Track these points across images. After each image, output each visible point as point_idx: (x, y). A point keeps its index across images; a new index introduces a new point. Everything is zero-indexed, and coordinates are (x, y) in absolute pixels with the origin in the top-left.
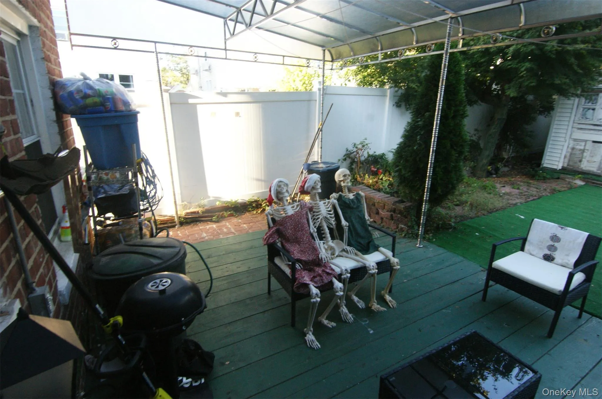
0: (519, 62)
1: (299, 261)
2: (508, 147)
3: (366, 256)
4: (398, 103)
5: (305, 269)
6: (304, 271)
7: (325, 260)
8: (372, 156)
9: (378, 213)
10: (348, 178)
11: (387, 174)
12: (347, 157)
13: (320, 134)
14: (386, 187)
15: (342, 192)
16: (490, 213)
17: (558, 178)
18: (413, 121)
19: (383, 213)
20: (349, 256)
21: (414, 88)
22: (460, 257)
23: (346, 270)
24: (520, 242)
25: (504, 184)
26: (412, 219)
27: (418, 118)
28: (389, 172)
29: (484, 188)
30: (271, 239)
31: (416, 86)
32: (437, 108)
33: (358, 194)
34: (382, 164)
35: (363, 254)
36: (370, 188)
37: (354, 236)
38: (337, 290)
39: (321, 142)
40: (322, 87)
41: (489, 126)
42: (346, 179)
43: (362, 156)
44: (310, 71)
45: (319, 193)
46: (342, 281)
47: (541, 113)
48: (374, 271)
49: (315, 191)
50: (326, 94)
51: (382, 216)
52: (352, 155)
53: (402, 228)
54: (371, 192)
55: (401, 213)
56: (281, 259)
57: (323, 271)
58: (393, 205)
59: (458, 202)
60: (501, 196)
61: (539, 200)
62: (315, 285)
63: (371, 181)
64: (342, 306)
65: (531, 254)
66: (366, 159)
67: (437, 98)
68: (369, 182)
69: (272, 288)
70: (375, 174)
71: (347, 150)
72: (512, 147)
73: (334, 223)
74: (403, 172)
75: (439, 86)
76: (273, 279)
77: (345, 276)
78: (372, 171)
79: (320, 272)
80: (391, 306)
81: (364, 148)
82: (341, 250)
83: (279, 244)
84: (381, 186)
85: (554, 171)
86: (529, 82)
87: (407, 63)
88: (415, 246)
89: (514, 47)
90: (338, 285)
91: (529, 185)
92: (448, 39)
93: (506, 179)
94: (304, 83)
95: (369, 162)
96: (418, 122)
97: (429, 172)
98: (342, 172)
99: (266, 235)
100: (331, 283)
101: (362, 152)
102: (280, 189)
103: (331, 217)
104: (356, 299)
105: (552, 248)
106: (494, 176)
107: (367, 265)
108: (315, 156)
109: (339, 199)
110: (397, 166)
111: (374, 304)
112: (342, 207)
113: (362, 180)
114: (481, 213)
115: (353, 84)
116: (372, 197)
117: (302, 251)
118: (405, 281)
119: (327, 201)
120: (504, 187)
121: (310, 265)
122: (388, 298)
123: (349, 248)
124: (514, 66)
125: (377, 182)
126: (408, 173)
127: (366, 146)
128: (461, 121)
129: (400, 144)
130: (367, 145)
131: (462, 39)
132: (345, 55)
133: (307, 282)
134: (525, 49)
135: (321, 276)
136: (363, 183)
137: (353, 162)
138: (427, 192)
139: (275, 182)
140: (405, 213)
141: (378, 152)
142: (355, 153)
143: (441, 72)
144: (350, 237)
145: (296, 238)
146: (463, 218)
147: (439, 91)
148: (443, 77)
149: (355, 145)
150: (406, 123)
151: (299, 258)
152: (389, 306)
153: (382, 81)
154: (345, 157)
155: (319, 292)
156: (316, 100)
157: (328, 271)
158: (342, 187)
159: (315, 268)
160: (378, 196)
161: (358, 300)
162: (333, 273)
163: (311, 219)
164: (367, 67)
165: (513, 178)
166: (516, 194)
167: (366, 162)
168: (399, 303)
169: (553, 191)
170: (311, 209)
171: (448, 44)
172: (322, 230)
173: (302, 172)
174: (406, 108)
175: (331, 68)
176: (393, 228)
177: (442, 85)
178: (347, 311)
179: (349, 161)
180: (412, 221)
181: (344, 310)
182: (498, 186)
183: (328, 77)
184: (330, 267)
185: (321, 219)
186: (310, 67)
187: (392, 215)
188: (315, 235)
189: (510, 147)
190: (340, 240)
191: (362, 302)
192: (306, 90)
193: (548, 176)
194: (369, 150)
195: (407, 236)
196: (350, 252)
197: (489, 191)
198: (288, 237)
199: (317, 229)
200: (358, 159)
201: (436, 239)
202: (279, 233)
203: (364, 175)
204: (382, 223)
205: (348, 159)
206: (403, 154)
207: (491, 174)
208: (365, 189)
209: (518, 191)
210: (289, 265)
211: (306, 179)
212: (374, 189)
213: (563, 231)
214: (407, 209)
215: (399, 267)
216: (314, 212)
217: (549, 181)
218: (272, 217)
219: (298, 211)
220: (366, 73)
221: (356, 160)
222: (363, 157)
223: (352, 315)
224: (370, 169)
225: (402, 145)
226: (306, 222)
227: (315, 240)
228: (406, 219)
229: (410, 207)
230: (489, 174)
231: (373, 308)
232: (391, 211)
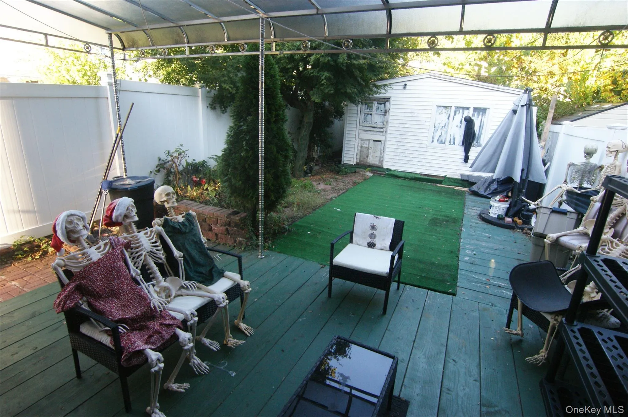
0: (319, 72)
1: (122, 321)
2: (316, 148)
3: (212, 288)
4: (212, 105)
5: (133, 330)
6: (133, 333)
7: (159, 308)
8: (191, 164)
9: (210, 229)
10: (173, 197)
11: (212, 183)
12: (161, 168)
13: (120, 143)
14: (214, 197)
15: (167, 215)
16: (314, 210)
17: (355, 172)
18: (236, 125)
19: (217, 229)
20: (191, 292)
21: (228, 89)
22: (300, 259)
23: (192, 314)
24: (348, 237)
25: (319, 181)
26: (249, 229)
27: (240, 122)
28: (214, 181)
29: (304, 187)
30: (68, 302)
31: (230, 87)
32: (260, 112)
33: (188, 214)
34: (205, 172)
35: (207, 286)
36: (196, 201)
37: (192, 266)
38: (184, 343)
39: (123, 151)
40: (113, 81)
41: (299, 128)
42: (170, 199)
43: (179, 165)
44: (91, 58)
45: (135, 222)
46: (189, 329)
47: (336, 117)
48: (225, 304)
49: (128, 221)
50: (120, 90)
51: (216, 232)
52: (167, 165)
53: (240, 242)
54: (199, 206)
55: (237, 225)
56: (91, 324)
57: (161, 324)
58: (227, 218)
59: (286, 204)
60: (319, 193)
61: (347, 193)
62: (153, 347)
63: (195, 193)
64: (192, 357)
65: (358, 245)
66: (185, 169)
67: (259, 101)
68: (193, 195)
69: (82, 368)
70: (198, 184)
71: (160, 160)
72: (319, 148)
73: (163, 257)
74: (233, 182)
75: (259, 89)
76: (81, 356)
77: (192, 322)
78: (195, 181)
79: (157, 327)
80: (248, 334)
81: (181, 156)
82: (178, 288)
83: (85, 307)
84: (208, 198)
85: (351, 166)
86: (328, 89)
87: (215, 62)
88: (258, 257)
89: (314, 56)
90: (184, 336)
91: (336, 180)
92: (262, 40)
93: (319, 177)
94: (85, 75)
95: (188, 172)
96: (241, 126)
97: (261, 179)
98: (163, 191)
99: (58, 298)
100: (175, 337)
101: (179, 161)
102: (73, 226)
103: (157, 250)
104: (207, 341)
105: (372, 236)
106: (310, 175)
107: (216, 299)
108: (117, 170)
109: (166, 225)
110: (226, 175)
111: (230, 339)
112: (171, 234)
113: (185, 193)
114: (308, 211)
115: (155, 81)
116: (201, 212)
117: (124, 306)
118: (256, 300)
119: (149, 230)
120: (319, 184)
121: (140, 322)
122: (243, 326)
123: (188, 283)
124: (315, 74)
125: (202, 194)
126: (239, 181)
127: (183, 154)
128: (282, 125)
129: (225, 150)
130: (184, 152)
131: (274, 42)
132: (140, 43)
133: (141, 348)
134: (323, 59)
135: (160, 333)
136: (186, 197)
137: (169, 173)
138: (261, 201)
139: (62, 216)
140: (241, 224)
141: (199, 159)
142: (170, 163)
143: (259, 74)
144: (188, 268)
145: (112, 290)
146: (293, 219)
147: (260, 95)
148: (262, 80)
149: (169, 153)
150: (228, 127)
151: (121, 317)
152: (246, 335)
153: (191, 79)
154: (159, 168)
155: (160, 355)
156: (108, 98)
157: (167, 322)
158: (166, 208)
159: (148, 323)
160: (209, 210)
161: (211, 341)
162: (175, 322)
163: (130, 258)
164: (170, 61)
165: (324, 175)
166: (330, 190)
167: (185, 173)
168: (255, 328)
169: (355, 183)
170: (128, 246)
171: (262, 45)
172: (149, 269)
173: (101, 193)
174: (221, 110)
175: (123, 58)
176: (230, 243)
177: (262, 88)
178: (200, 361)
179: (163, 172)
180: (249, 232)
181: (195, 361)
182: (315, 184)
183: (121, 69)
184: (169, 315)
185: (145, 255)
186: (91, 53)
187: (227, 230)
188: (140, 278)
189: (317, 148)
190: (175, 276)
191: (215, 342)
192: (89, 83)
193: (349, 171)
194: (187, 158)
195: (246, 249)
196: (190, 286)
197: (309, 190)
198: (98, 293)
199: (140, 270)
200: (176, 170)
201: (275, 246)
202: (81, 290)
203: (186, 187)
204: (217, 239)
205: (162, 170)
206: (231, 161)
207: (307, 173)
208: (192, 203)
209: (330, 186)
210: (106, 331)
211: (113, 206)
212: (201, 203)
213: (378, 220)
214: (243, 220)
215: (250, 289)
216: (132, 249)
217: (349, 175)
218: (64, 268)
219: (108, 252)
220: (170, 68)
221: (172, 170)
222: (181, 166)
223: (206, 362)
224: (192, 180)
225: (227, 151)
226: (124, 265)
227: (139, 284)
228: (243, 232)
229: (245, 218)
230: (306, 174)
231: (229, 345)
232: (225, 226)
